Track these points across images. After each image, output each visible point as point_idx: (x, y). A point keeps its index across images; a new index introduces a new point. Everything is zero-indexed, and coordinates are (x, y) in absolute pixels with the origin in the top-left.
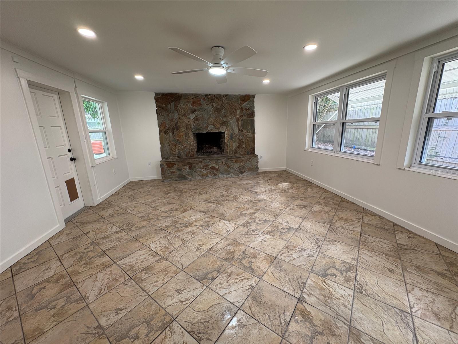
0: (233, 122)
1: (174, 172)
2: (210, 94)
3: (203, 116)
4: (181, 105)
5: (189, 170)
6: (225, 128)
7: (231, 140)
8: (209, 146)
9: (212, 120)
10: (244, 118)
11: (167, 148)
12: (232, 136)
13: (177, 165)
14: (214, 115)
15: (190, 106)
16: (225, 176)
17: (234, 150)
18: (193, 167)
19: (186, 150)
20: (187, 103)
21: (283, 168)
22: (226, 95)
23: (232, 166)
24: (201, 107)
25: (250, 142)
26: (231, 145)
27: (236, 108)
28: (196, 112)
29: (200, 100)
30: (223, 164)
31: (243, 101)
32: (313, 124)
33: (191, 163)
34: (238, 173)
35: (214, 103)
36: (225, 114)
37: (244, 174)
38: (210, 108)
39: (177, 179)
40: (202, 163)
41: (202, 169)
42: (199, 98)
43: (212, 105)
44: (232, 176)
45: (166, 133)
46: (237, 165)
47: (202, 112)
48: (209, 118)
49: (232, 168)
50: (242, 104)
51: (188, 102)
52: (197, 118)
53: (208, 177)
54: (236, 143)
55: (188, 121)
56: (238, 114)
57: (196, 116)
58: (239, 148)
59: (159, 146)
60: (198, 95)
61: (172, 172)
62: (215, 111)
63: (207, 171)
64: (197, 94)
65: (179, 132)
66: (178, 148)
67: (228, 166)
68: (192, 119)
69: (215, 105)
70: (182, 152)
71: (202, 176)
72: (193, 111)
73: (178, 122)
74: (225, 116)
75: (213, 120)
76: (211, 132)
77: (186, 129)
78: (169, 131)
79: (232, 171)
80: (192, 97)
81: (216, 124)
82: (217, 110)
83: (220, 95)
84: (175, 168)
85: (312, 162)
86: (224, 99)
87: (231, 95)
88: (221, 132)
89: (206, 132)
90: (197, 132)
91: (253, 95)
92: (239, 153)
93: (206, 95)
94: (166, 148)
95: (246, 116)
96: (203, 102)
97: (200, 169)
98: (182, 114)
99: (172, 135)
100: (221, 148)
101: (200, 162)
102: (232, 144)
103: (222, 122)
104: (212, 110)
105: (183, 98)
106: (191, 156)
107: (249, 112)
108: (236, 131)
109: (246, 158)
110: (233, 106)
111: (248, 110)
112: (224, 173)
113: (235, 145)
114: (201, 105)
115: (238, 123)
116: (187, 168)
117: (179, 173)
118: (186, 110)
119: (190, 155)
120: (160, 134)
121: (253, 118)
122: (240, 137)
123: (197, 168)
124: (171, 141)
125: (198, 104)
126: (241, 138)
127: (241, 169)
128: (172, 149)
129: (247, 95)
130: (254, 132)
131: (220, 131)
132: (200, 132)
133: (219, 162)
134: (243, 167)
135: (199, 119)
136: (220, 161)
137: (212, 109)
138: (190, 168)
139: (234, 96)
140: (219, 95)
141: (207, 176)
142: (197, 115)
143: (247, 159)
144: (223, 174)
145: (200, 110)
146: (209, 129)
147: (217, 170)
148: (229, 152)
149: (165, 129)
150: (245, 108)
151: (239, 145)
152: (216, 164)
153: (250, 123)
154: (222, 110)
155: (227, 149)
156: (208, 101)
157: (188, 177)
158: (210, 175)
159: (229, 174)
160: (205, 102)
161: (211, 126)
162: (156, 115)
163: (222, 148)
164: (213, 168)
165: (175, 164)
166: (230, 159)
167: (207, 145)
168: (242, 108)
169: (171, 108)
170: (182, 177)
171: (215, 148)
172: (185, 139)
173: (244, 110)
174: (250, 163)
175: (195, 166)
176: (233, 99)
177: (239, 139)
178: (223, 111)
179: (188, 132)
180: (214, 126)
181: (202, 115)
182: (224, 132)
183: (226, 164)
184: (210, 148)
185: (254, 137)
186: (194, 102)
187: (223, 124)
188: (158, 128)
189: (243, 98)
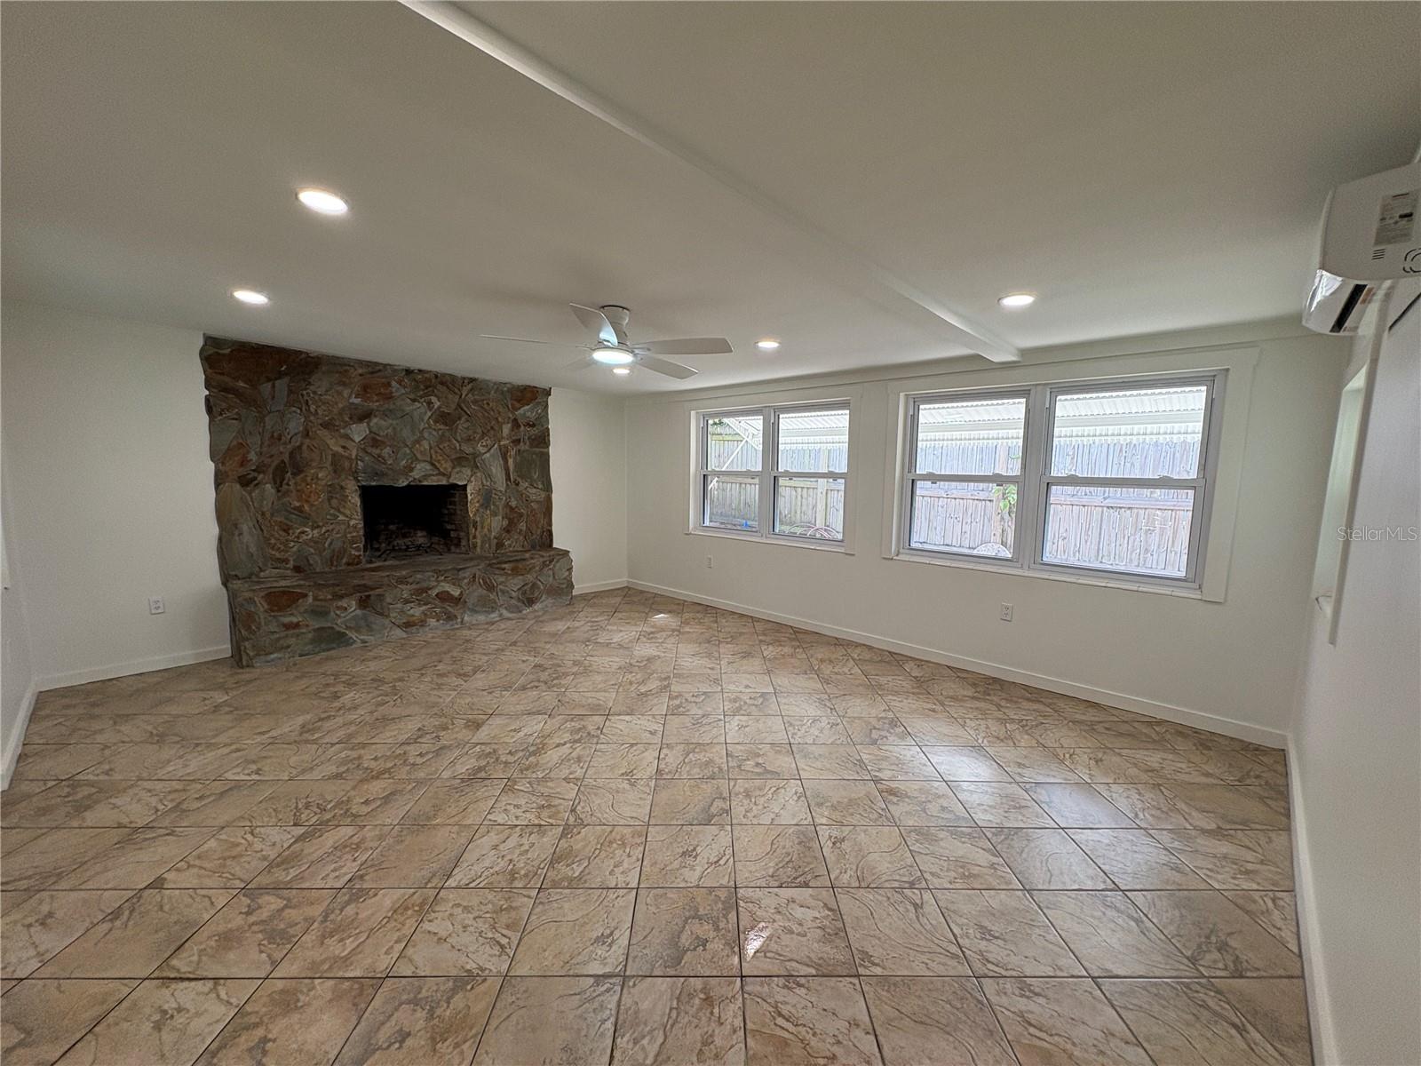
0: (492, 455)
1: (297, 625)
2: (420, 371)
3: (395, 434)
4: (315, 393)
5: (358, 612)
6: (469, 473)
7: (486, 508)
8: (398, 528)
9: (427, 447)
10: (523, 448)
11: (248, 537)
12: (487, 498)
13: (310, 599)
14: (434, 433)
15: (350, 397)
16: (482, 618)
17: (495, 538)
18: (372, 598)
19: (331, 544)
20: (340, 388)
21: (622, 580)
22: (472, 380)
23: (501, 587)
24: (392, 407)
25: (539, 515)
26: (486, 524)
27: (500, 419)
28: (375, 420)
29: (389, 384)
30: (474, 581)
31: (519, 401)
32: (703, 473)
33: (366, 587)
34: (519, 604)
35: (434, 399)
36: (470, 432)
37: (537, 606)
38: (423, 410)
39: (310, 647)
40: (407, 583)
41: (407, 602)
42: (386, 377)
43: (430, 403)
44: (501, 615)
45: (245, 482)
46: (515, 581)
47: (394, 422)
48: (418, 442)
49: (502, 591)
50: (516, 411)
51: (344, 384)
52: (374, 439)
53: (427, 629)
54: (500, 518)
55: (344, 447)
56: (504, 435)
57: (371, 432)
58: (508, 532)
59: (214, 530)
60: (381, 367)
61: (288, 627)
62: (436, 422)
63: (424, 608)
64: (377, 364)
65: (304, 480)
66: (298, 537)
67: (490, 588)
68: (357, 439)
69: (438, 403)
70: (312, 551)
71: (408, 625)
72: (365, 416)
73: (300, 447)
74: (469, 439)
75: (431, 448)
76: (425, 483)
77: (335, 472)
78: (261, 476)
79: (502, 600)
80: (360, 371)
81: (439, 461)
82: (444, 418)
83: (453, 378)
84: (302, 609)
85: (710, 559)
86: (465, 391)
87: (485, 382)
88: (455, 486)
89: (405, 484)
90: (374, 484)
91: (545, 390)
92: (510, 546)
93: (408, 372)
94: (246, 538)
95: (528, 443)
96: (397, 390)
97: (399, 606)
98: (320, 421)
99: (273, 491)
100: (445, 535)
101: (402, 581)
102: (489, 520)
103: (458, 455)
104: (426, 418)
105: (324, 368)
106: (348, 564)
107: (534, 431)
108: (501, 484)
109: (541, 560)
110: (492, 413)
111: (533, 425)
112: (476, 609)
113: (496, 523)
114: (389, 397)
115: (506, 462)
116: (352, 604)
117: (317, 627)
118: (335, 411)
119: (344, 561)
120: (217, 485)
121: (546, 450)
122: (513, 499)
123: (389, 600)
124: (268, 515)
125: (380, 393)
126: (513, 504)
127: (528, 592)
128: (273, 541)
129: (529, 386)
130: (548, 487)
131: (452, 481)
132: (386, 482)
133: (465, 578)
134: (533, 585)
135: (383, 443)
136: (467, 574)
137: (429, 414)
138: (364, 603)
139: (495, 384)
140: (450, 375)
141: (422, 623)
142: (374, 429)
143: (544, 562)
144: (476, 612)
145: (387, 413)
146: (416, 474)
147: (457, 601)
148: (479, 544)
149: (242, 471)
150: (525, 421)
151: (509, 525)
152: (454, 584)
153: (538, 463)
154: (460, 419)
155: (475, 537)
156: (417, 388)
157: (352, 635)
158: (432, 622)
159: (493, 610)
160: (403, 391)
161: (423, 465)
162: (206, 419)
163: (453, 534)
164: (444, 597)
165: (305, 596)
166: (495, 564)
167: (394, 524)
168: (515, 420)
169: (273, 398)
170: (332, 639)
171: (420, 534)
172: (326, 505)
173: (522, 427)
174: (551, 572)
175: (383, 595)
176: (493, 392)
177: (511, 507)
178: (462, 424)
179: (343, 484)
180: (433, 465)
181: (394, 428)
182: (465, 486)
183: (485, 583)
184: (404, 536)
185: (549, 501)
186: (365, 388)
187: (461, 460)
188: (212, 466)
189: (519, 394)
